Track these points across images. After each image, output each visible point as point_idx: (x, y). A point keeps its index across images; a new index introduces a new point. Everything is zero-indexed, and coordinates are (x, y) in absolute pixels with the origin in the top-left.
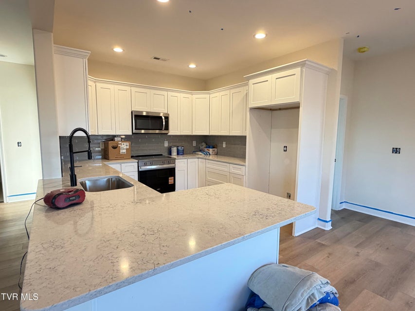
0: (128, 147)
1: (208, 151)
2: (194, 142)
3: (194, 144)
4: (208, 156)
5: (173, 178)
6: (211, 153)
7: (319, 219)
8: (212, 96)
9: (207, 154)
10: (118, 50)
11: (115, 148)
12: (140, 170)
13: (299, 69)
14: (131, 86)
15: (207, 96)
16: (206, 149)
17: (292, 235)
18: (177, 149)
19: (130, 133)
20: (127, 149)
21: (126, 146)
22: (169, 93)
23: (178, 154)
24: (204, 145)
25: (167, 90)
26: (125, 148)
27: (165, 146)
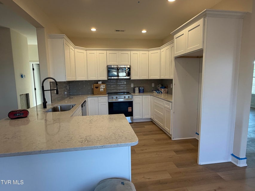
0: (105, 87)
1: (161, 90)
2: (152, 84)
3: (153, 85)
4: (160, 94)
5: (131, 108)
6: (162, 92)
7: (232, 155)
8: (162, 50)
9: (159, 93)
10: (94, 30)
11: (97, 88)
12: (109, 101)
13: (202, 20)
14: (107, 50)
15: (159, 51)
16: (160, 89)
17: (197, 163)
18: (139, 88)
19: (106, 79)
20: (104, 89)
21: (104, 86)
22: (131, 52)
23: (139, 92)
24: (160, 86)
25: (130, 50)
26: (103, 88)
27: (132, 87)
